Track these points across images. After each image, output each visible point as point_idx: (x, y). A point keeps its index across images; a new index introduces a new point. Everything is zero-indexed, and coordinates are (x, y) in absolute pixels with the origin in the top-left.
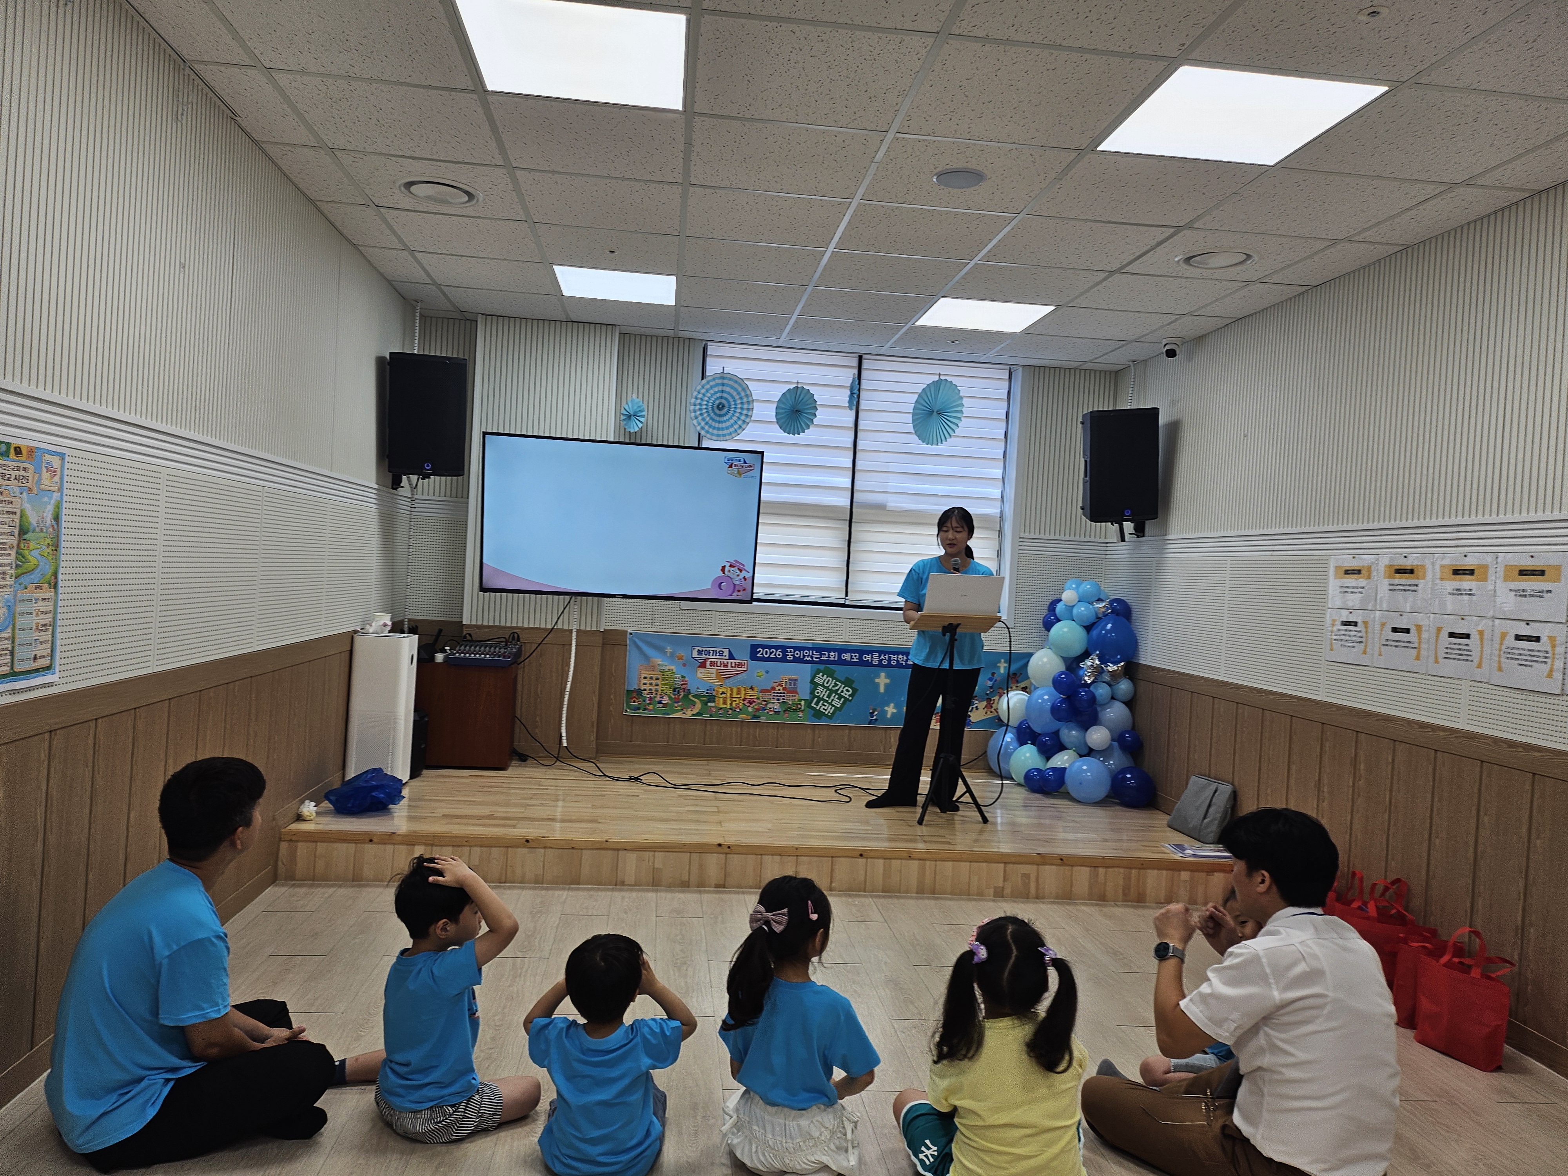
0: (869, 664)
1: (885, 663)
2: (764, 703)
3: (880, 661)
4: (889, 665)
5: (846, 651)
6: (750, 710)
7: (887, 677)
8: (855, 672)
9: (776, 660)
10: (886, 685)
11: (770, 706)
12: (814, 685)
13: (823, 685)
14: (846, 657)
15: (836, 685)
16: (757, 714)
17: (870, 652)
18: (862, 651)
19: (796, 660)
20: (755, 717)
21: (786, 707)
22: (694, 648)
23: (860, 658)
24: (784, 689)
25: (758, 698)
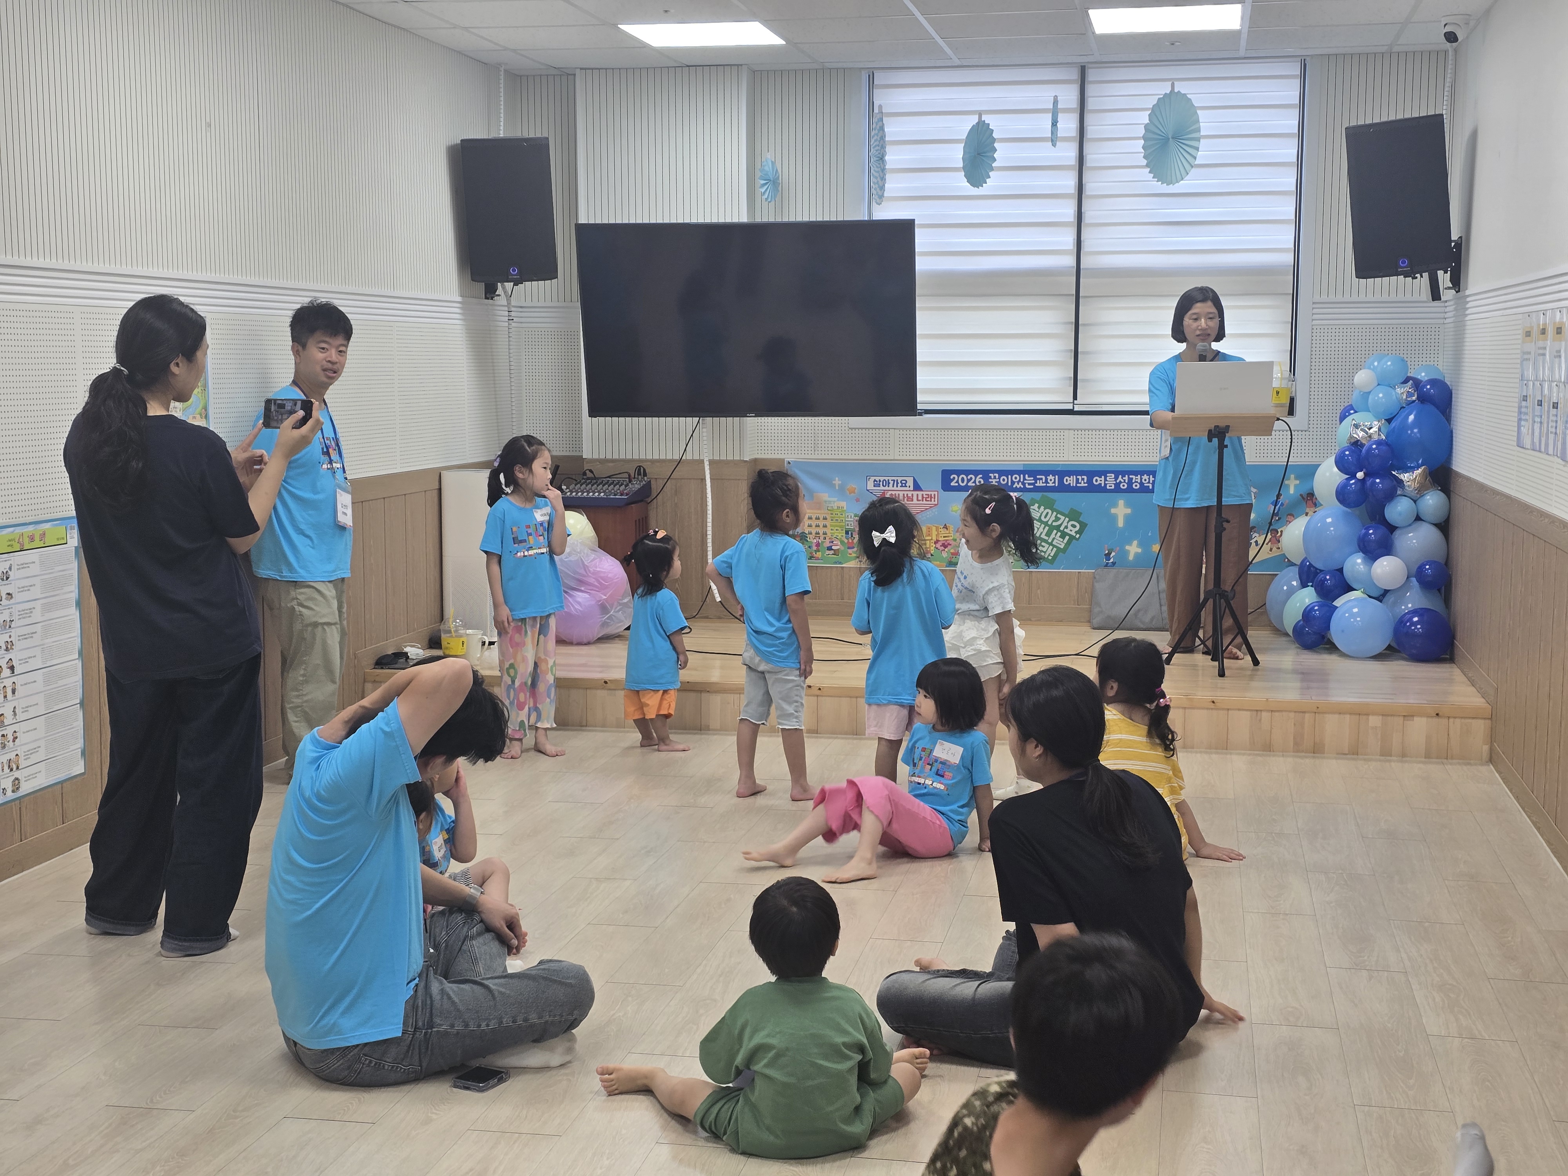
0: (1102, 489)
1: (1123, 486)
3: (1117, 485)
5: (1070, 473)
6: (945, 555)
7: (1127, 505)
8: (1082, 501)
10: (1126, 517)
14: (1070, 481)
15: (1057, 519)
17: (1103, 473)
18: (1091, 473)
22: (868, 478)
23: (1090, 481)
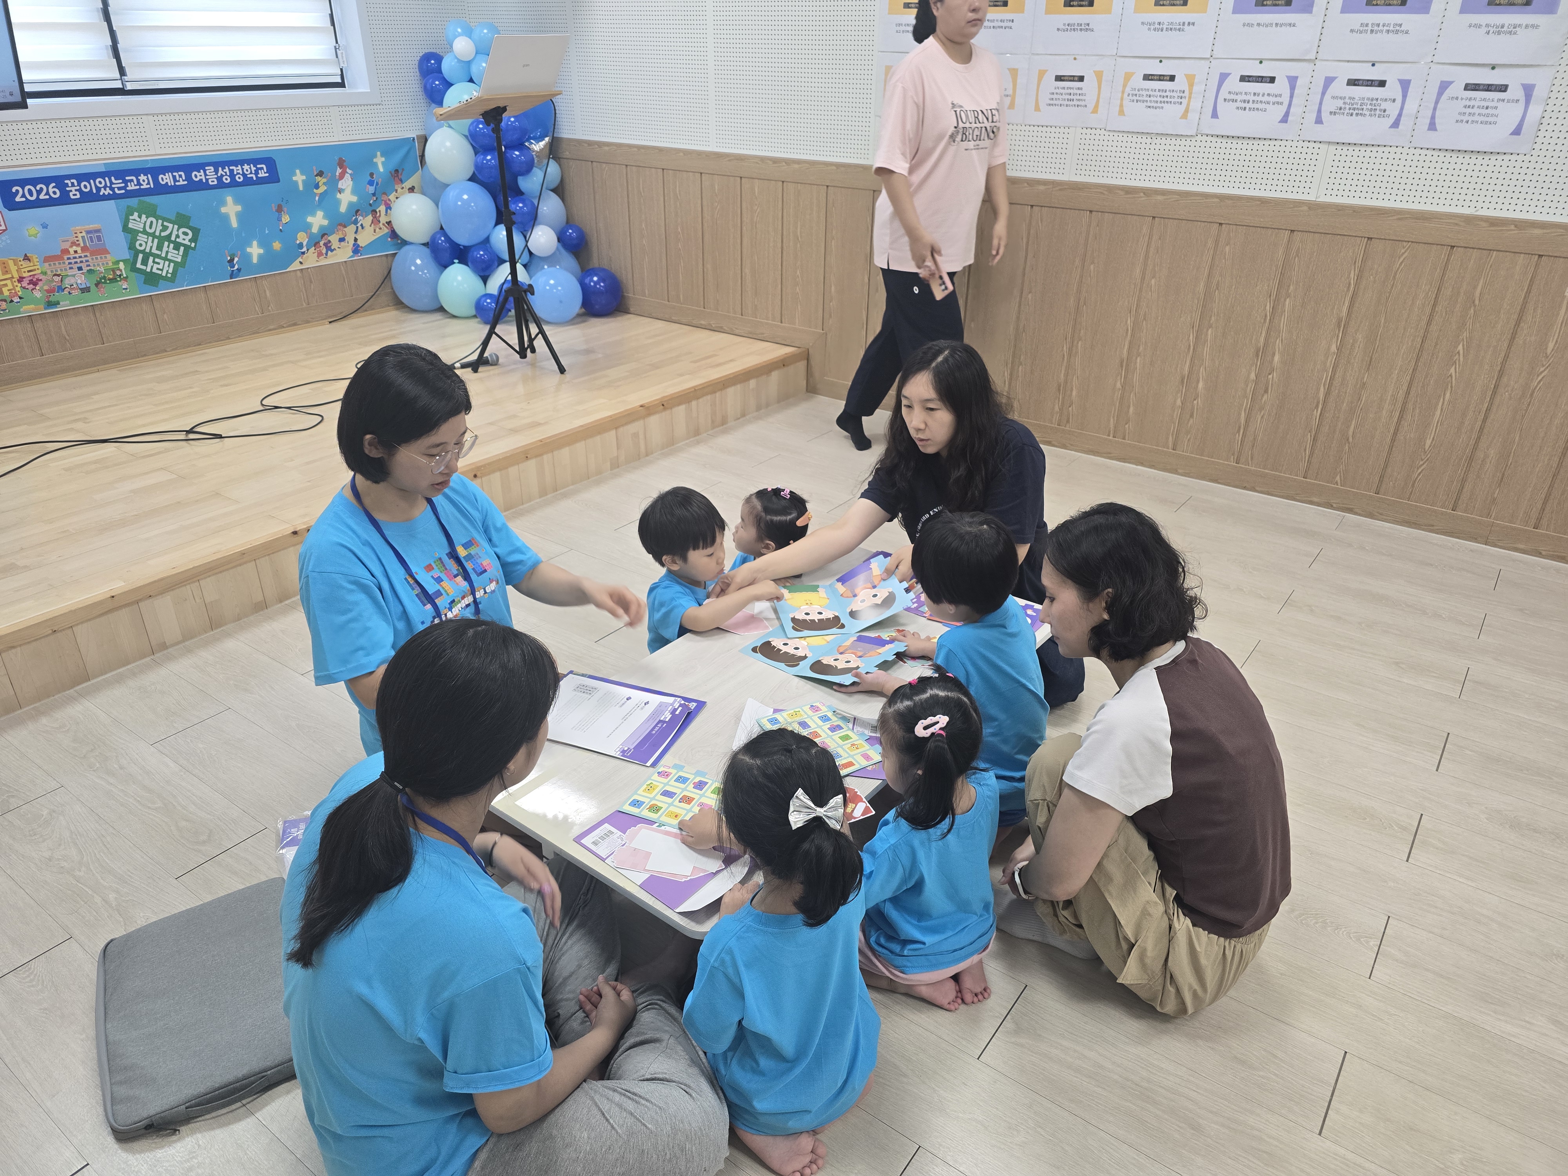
0: (203, 186)
1: (227, 180)
2: (57, 279)
3: (219, 179)
4: (234, 184)
5: (164, 170)
6: (38, 294)
7: (237, 201)
8: (190, 202)
9: (51, 202)
10: (239, 215)
11: (67, 282)
12: (131, 234)
13: (144, 232)
14: (166, 179)
15: (165, 228)
16: (52, 299)
17: (200, 166)
18: (189, 167)
19: (87, 198)
20: (50, 304)
21: (94, 279)
23: (188, 178)
24: (84, 249)
25: (45, 273)
